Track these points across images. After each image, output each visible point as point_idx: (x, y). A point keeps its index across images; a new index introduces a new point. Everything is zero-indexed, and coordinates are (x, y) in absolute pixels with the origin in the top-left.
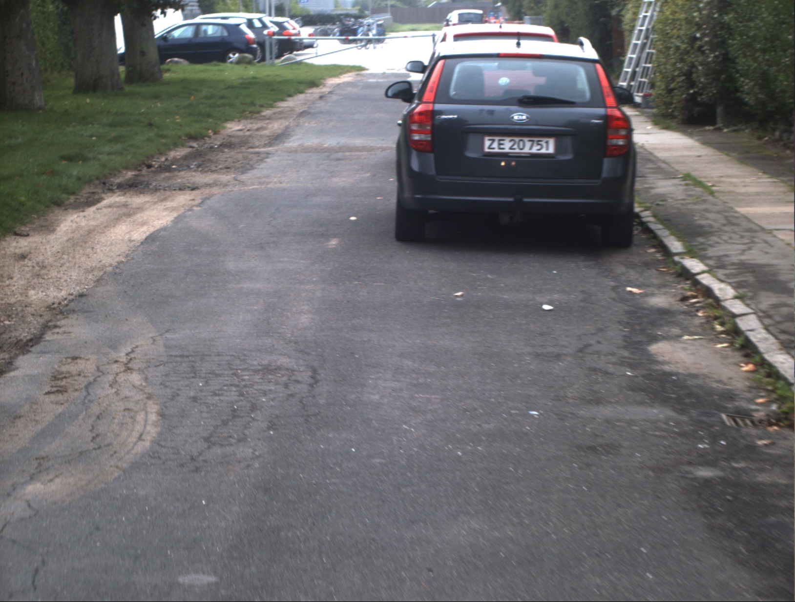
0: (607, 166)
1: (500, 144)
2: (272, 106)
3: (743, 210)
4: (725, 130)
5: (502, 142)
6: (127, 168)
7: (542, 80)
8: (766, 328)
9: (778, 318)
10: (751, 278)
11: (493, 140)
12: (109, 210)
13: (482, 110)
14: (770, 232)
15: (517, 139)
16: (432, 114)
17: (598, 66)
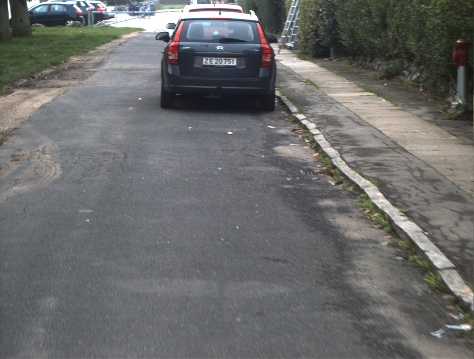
0: (262, 72)
1: (210, 61)
2: (94, 49)
3: (331, 95)
4: (334, 60)
5: (211, 60)
6: (23, 78)
7: (232, 32)
8: (326, 140)
9: (332, 135)
10: (325, 121)
11: (207, 59)
12: (19, 96)
13: (202, 45)
14: (341, 104)
15: (218, 59)
16: (178, 47)
17: (258, 24)
